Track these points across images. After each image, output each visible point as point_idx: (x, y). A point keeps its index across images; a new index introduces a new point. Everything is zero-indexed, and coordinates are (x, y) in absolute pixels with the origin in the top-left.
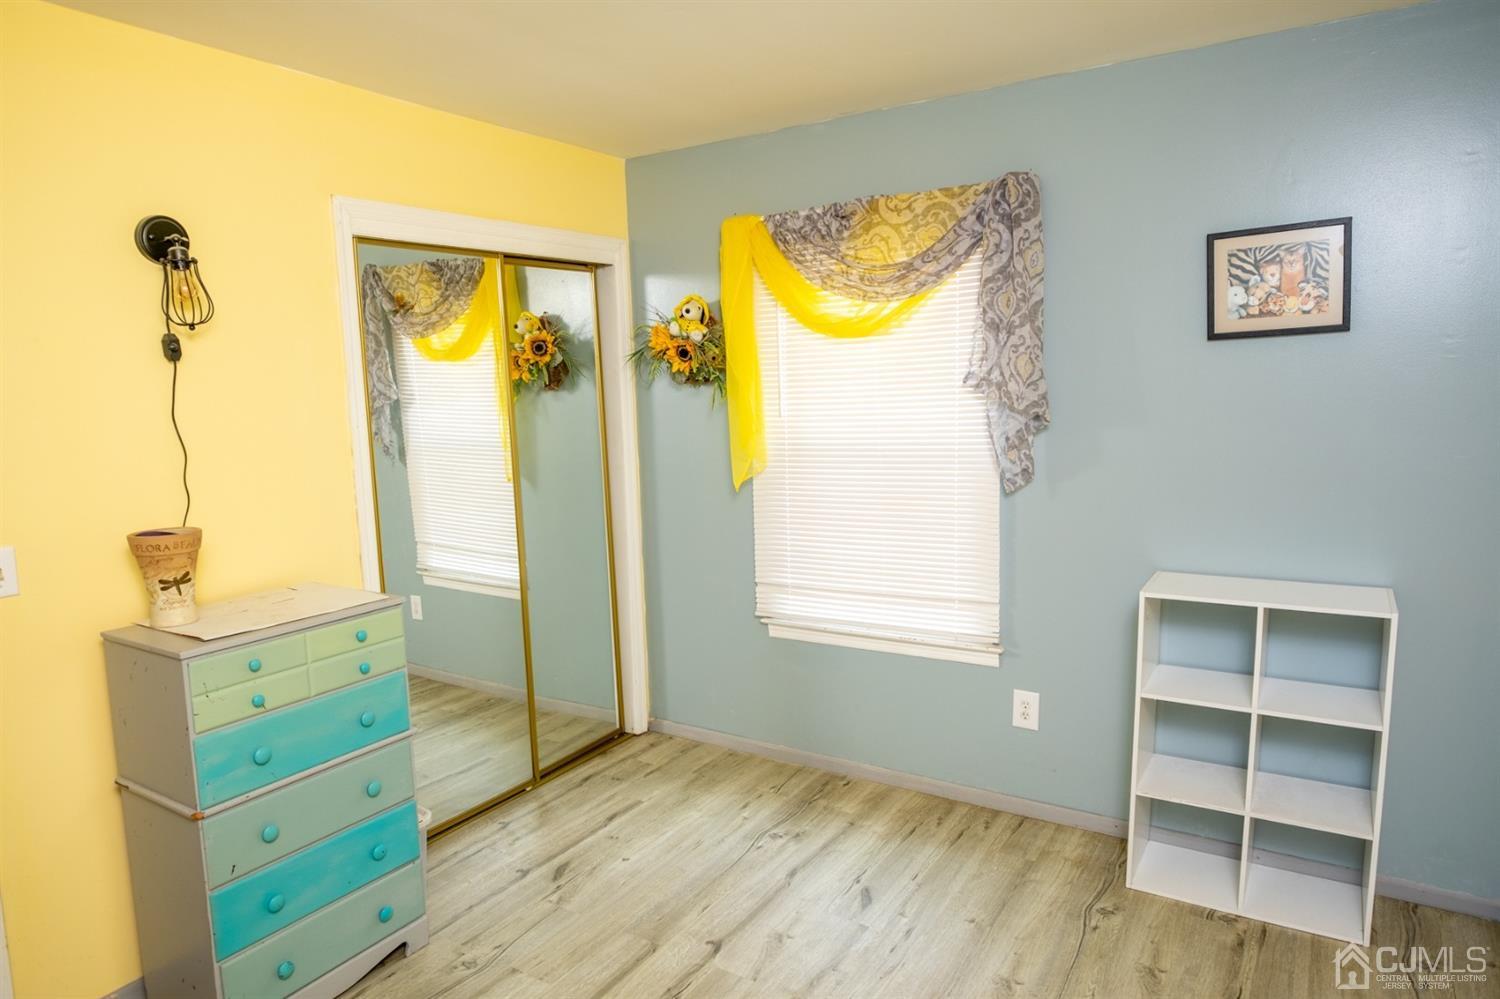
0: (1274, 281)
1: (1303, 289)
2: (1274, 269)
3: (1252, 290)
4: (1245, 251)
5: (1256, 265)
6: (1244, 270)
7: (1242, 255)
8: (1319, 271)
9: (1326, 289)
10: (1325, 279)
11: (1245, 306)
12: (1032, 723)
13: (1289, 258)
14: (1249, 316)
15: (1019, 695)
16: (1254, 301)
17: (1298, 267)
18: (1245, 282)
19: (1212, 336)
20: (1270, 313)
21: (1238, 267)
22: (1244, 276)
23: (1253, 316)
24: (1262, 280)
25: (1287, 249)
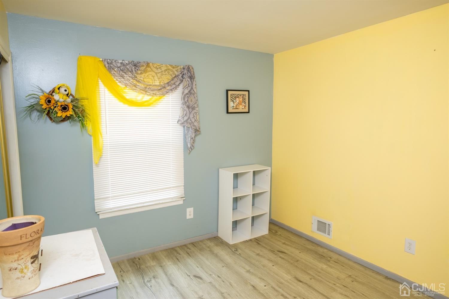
0: (238, 101)
1: (242, 104)
2: (238, 99)
3: (234, 103)
4: (233, 94)
5: (235, 98)
6: (233, 99)
7: (233, 95)
8: (245, 101)
9: (246, 104)
10: (246, 102)
11: (233, 106)
12: (192, 217)
13: (240, 97)
14: (234, 109)
15: (188, 210)
16: (235, 106)
17: (242, 99)
18: (233, 101)
19: (228, 112)
20: (237, 108)
21: (232, 98)
22: (233, 100)
23: (235, 109)
24: (236, 101)
25: (240, 95)
